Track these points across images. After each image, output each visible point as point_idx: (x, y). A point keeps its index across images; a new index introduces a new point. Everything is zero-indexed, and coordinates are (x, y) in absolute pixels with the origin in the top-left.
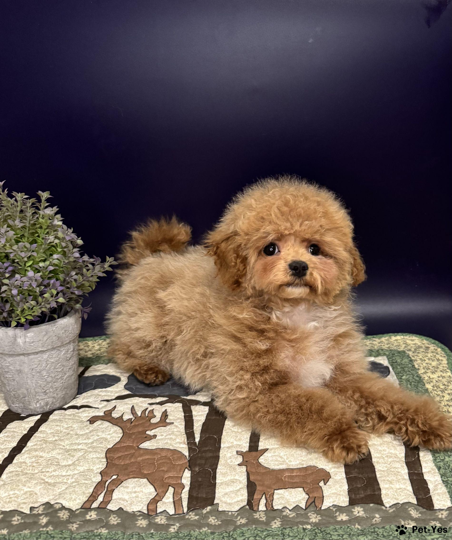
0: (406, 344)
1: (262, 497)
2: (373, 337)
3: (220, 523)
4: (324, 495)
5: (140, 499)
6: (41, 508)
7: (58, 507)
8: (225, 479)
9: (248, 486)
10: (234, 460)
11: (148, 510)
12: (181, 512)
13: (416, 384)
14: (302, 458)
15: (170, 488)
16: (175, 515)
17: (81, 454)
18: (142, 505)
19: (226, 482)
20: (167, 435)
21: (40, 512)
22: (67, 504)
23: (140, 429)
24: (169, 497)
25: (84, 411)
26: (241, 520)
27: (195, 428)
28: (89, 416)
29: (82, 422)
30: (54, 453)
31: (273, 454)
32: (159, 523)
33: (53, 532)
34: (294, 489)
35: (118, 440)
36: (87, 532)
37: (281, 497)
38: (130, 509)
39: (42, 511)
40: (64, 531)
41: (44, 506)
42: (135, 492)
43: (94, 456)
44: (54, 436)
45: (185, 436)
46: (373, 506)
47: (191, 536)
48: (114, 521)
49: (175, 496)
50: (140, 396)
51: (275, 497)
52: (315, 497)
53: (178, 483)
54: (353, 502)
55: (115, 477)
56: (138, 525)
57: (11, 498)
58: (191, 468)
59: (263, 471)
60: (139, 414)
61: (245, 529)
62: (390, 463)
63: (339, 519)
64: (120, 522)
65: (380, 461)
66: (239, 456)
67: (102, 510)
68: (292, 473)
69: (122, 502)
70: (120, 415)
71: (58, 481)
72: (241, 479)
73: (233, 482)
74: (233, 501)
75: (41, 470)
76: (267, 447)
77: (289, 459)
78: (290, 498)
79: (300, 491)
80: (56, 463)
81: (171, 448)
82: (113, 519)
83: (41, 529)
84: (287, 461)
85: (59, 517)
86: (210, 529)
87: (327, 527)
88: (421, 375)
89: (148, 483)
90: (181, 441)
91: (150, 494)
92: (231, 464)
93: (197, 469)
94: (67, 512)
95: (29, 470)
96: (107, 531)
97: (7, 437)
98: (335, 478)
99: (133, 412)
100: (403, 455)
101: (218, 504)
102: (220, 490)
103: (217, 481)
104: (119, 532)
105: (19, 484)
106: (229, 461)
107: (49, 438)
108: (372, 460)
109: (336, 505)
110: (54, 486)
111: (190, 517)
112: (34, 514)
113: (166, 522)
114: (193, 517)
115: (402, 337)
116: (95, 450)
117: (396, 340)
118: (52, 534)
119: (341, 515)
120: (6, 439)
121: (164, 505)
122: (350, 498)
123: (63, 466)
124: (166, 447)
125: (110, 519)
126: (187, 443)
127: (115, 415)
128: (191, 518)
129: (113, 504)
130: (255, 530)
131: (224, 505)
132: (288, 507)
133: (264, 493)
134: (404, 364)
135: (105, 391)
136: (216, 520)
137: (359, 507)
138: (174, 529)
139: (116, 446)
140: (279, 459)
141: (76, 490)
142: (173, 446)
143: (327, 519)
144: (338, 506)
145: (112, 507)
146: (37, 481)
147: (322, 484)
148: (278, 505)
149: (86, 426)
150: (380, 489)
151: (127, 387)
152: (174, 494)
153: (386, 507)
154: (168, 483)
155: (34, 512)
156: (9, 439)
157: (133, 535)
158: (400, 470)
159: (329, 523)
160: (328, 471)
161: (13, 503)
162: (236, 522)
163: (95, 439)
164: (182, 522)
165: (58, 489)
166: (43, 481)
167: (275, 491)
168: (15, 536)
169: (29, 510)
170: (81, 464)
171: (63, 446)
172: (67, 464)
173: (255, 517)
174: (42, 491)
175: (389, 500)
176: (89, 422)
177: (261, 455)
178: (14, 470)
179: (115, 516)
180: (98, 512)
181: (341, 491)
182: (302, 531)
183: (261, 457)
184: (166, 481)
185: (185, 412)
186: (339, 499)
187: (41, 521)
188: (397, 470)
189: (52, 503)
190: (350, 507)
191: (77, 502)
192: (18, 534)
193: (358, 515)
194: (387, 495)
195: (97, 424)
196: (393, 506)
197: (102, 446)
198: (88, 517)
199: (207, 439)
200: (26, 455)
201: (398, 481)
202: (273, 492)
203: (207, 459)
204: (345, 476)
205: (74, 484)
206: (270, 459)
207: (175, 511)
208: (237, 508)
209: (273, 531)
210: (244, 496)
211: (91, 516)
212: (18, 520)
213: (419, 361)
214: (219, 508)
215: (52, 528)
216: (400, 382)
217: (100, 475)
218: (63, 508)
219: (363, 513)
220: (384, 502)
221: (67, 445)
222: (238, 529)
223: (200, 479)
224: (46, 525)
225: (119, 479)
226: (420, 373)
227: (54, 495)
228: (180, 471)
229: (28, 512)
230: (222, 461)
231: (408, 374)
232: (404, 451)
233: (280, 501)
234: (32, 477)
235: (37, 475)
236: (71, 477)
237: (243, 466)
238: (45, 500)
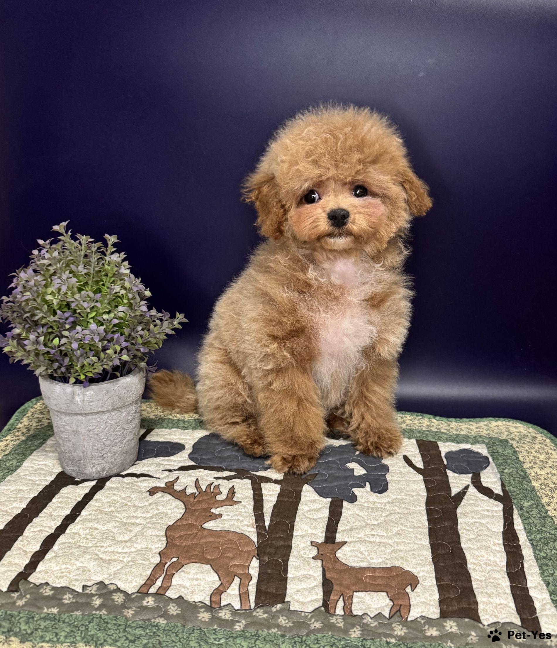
0: (509, 431)
1: (340, 598)
2: (470, 421)
3: (291, 625)
4: (411, 603)
5: (202, 588)
6: (95, 588)
7: (112, 589)
8: (297, 574)
9: (323, 585)
10: (308, 552)
11: (211, 601)
12: (247, 608)
13: (520, 480)
14: (386, 556)
15: (236, 578)
16: (241, 610)
17: (138, 530)
18: (204, 595)
19: (298, 577)
20: (233, 516)
21: (93, 592)
22: (122, 586)
23: (204, 506)
24: (234, 589)
25: (144, 480)
26: (315, 624)
27: (265, 510)
28: (148, 487)
29: (141, 492)
30: (110, 526)
31: (352, 549)
32: (223, 617)
34: (376, 593)
35: (179, 516)
36: (144, 620)
37: (361, 601)
38: (191, 599)
39: (95, 591)
40: (118, 617)
41: (98, 586)
42: (197, 579)
43: (153, 533)
44: (110, 506)
45: (254, 517)
46: (468, 621)
47: (259, 637)
48: (173, 611)
49: (241, 588)
50: (205, 468)
51: (355, 600)
52: (401, 605)
53: (245, 573)
54: (444, 615)
55: (174, 559)
56: (199, 618)
57: (62, 573)
58: (259, 556)
59: (340, 567)
60: (204, 488)
61: (320, 635)
62: (489, 572)
63: (428, 634)
64: (180, 612)
65: (477, 569)
66: (314, 547)
67: (160, 596)
68: (375, 573)
69: (183, 590)
70: (183, 488)
71: (113, 558)
72: (316, 575)
73: (307, 578)
74: (306, 601)
75: (96, 544)
76: (346, 540)
77: (371, 556)
78: (371, 603)
79: (383, 596)
80: (111, 538)
81: (238, 531)
82: (172, 608)
83: (94, 612)
84: (368, 558)
85: (113, 600)
86: (280, 631)
87: (414, 643)
88: (527, 470)
89: (212, 570)
90: (249, 524)
91: (214, 583)
92: (305, 556)
93: (266, 559)
94: (122, 595)
95: (83, 543)
96: (165, 622)
97: (61, 502)
98: (424, 584)
99: (197, 486)
100: (504, 563)
101: (289, 602)
102: (291, 586)
103: (289, 575)
104: (179, 625)
105: (72, 558)
106: (302, 553)
107: (105, 508)
108: (467, 566)
109: (424, 617)
110: (109, 564)
111: (257, 615)
112: (86, 593)
113: (231, 618)
114: (261, 614)
115: (504, 423)
116: (154, 526)
117: (497, 426)
118: (105, 619)
119: (430, 629)
120: (59, 505)
121: (229, 597)
122: (441, 609)
123: (118, 541)
124: (232, 530)
125: (169, 608)
126: (255, 526)
127: (178, 487)
128: (260, 615)
129: (173, 591)
130: (332, 637)
131: (296, 604)
132: (369, 614)
133: (342, 594)
134: (507, 456)
135: (168, 460)
136: (287, 621)
137: (452, 621)
138: (240, 626)
139: (178, 524)
140: (359, 555)
141: (133, 570)
142: (240, 529)
143: (415, 632)
144: (428, 618)
145: (171, 594)
146: (90, 557)
147: (408, 589)
148: (358, 610)
149: (146, 497)
150: (476, 603)
151: (191, 456)
152: (240, 585)
153: (484, 625)
154: (233, 572)
155: (87, 591)
156: (63, 505)
157: (194, 629)
158: (500, 582)
159: (417, 638)
160: (416, 575)
161: (65, 578)
162: (309, 625)
163: (155, 513)
164: (249, 620)
165: (114, 568)
166: (96, 557)
167: (355, 593)
168: (65, 617)
169: (81, 589)
170: (139, 541)
171: (120, 519)
172: (123, 540)
173: (332, 621)
174: (96, 568)
175: (487, 617)
176: (148, 493)
177: (339, 549)
178: (67, 541)
179: (174, 605)
180: (156, 599)
181: (430, 601)
182: (385, 645)
183: (339, 551)
184: (232, 569)
185: (254, 489)
186: (429, 610)
187: (94, 602)
188: (497, 581)
189: (107, 583)
190: (441, 619)
191: (133, 585)
192: (69, 615)
193: (450, 631)
194: (484, 610)
195: (158, 497)
196: (493, 625)
197: (161, 522)
198: (145, 604)
199: (278, 523)
200: (80, 526)
201: (498, 595)
202: (351, 594)
203: (278, 548)
204: (435, 583)
205: (131, 564)
206: (349, 554)
207: (241, 605)
208: (311, 609)
209: (352, 642)
210: (319, 594)
211: (148, 602)
212: (70, 598)
213: (525, 454)
214: (291, 607)
215: (105, 613)
216: (501, 476)
217: (159, 556)
218: (118, 590)
219: (456, 628)
220: (482, 618)
221: (124, 518)
222: (312, 635)
223: (270, 571)
224: (100, 608)
225: (180, 563)
226: (525, 467)
227: (108, 574)
228: (247, 560)
229: (81, 591)
230: (294, 552)
231: (511, 467)
232: (506, 559)
233: (360, 605)
234: (85, 551)
235: (91, 549)
236: (127, 555)
237: (319, 560)
238: (99, 579)
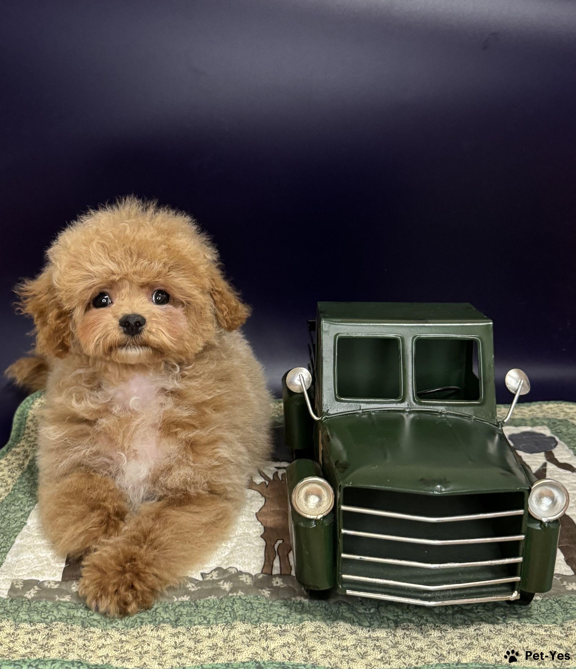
6: (215, 574)
7: (234, 572)
21: (214, 578)
22: (242, 569)
33: (246, 597)
39: (218, 577)
41: (217, 572)
55: (280, 542)
60: (271, 477)
83: (230, 595)
85: (242, 581)
94: (248, 576)
99: (263, 475)
109: (559, 574)
112: (209, 581)
118: (246, 599)
119: (570, 584)
134: (572, 434)
141: (246, 553)
144: (562, 575)
155: (207, 579)
165: (222, 553)
168: (202, 602)
169: (200, 576)
180: (283, 579)
187: (223, 587)
189: (224, 567)
191: (253, 566)
192: (204, 600)
198: (275, 584)
212: (194, 586)
215: (242, 593)
217: (262, 539)
218: (241, 573)
224: (234, 591)
229: (200, 579)
238: (214, 565)
